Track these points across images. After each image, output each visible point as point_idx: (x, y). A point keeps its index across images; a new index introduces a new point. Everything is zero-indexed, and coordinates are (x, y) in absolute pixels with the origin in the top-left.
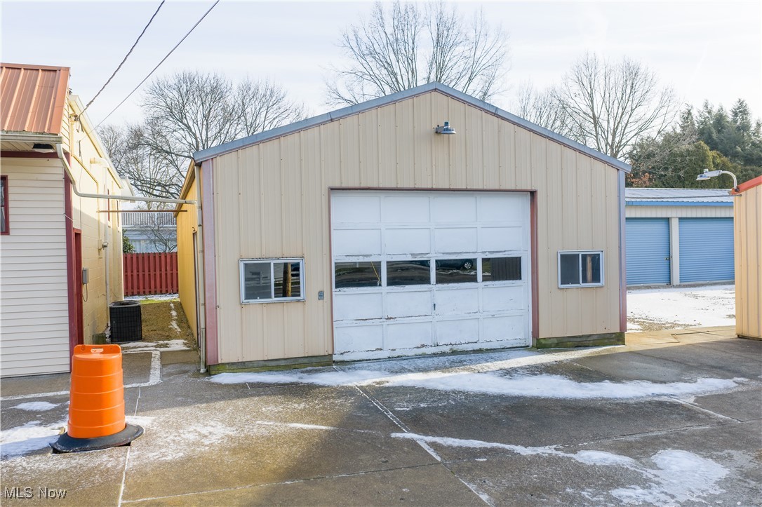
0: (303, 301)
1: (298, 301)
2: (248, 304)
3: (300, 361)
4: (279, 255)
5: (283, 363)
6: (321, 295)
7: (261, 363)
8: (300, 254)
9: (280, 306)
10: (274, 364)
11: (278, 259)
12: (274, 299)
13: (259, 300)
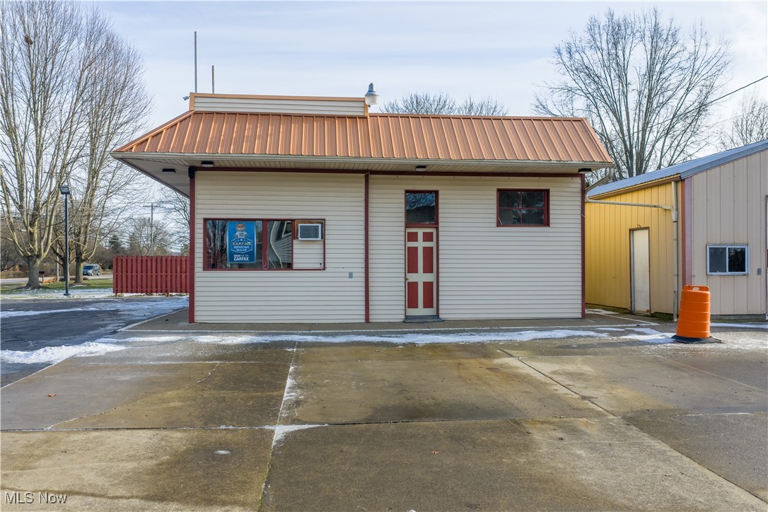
0: (747, 275)
1: (744, 275)
2: (712, 275)
3: (744, 317)
4: (732, 242)
5: (732, 318)
6: (759, 271)
7: (719, 317)
8: (745, 242)
9: (732, 278)
10: (727, 318)
11: (732, 245)
12: (728, 273)
13: (718, 273)
